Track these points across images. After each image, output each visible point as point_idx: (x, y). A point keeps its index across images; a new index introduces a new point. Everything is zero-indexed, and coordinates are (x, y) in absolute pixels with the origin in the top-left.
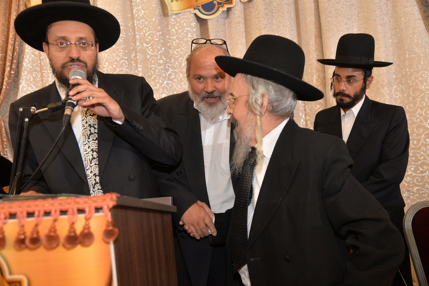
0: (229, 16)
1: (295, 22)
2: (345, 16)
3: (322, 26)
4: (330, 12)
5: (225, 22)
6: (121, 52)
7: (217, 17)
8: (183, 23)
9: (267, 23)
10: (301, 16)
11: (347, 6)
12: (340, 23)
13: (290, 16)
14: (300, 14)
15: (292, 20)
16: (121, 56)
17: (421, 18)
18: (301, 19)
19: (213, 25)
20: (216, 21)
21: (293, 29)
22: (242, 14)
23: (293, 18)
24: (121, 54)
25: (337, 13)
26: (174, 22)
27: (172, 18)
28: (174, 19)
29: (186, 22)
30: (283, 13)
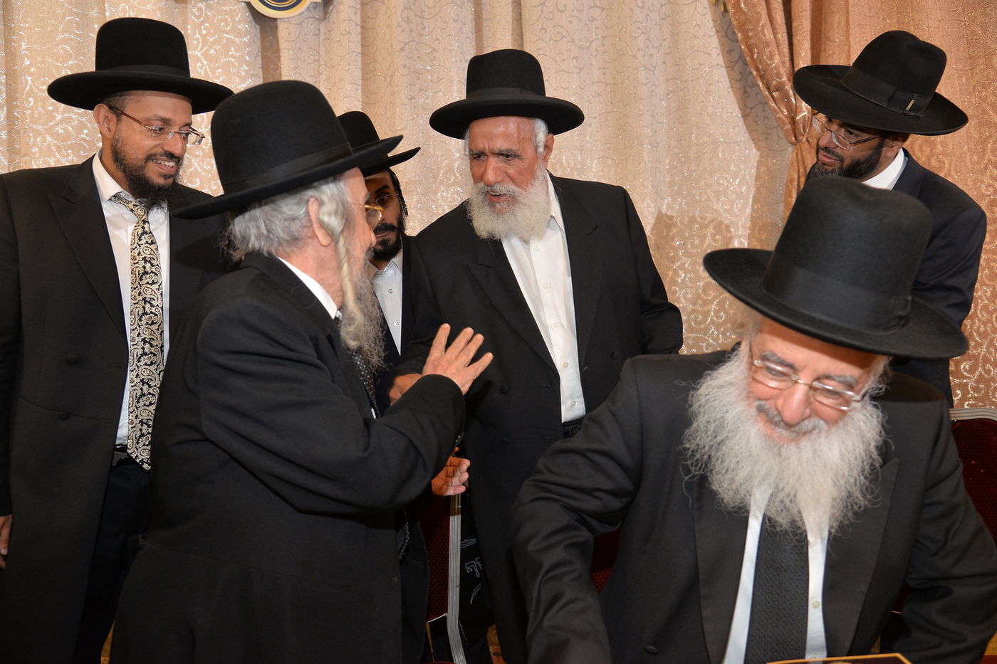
0: (328, 16)
2: (573, 41)
4: (543, 28)
5: (319, 30)
7: (300, 14)
8: (220, 21)
9: (407, 41)
11: (581, 20)
12: (563, 54)
13: (462, 28)
17: (723, 64)
19: (289, 34)
20: (297, 24)
22: (356, 14)
23: (470, 35)
25: (558, 33)
26: (198, 17)
27: (194, 7)
28: (200, 9)
29: (225, 20)
30: (445, 22)
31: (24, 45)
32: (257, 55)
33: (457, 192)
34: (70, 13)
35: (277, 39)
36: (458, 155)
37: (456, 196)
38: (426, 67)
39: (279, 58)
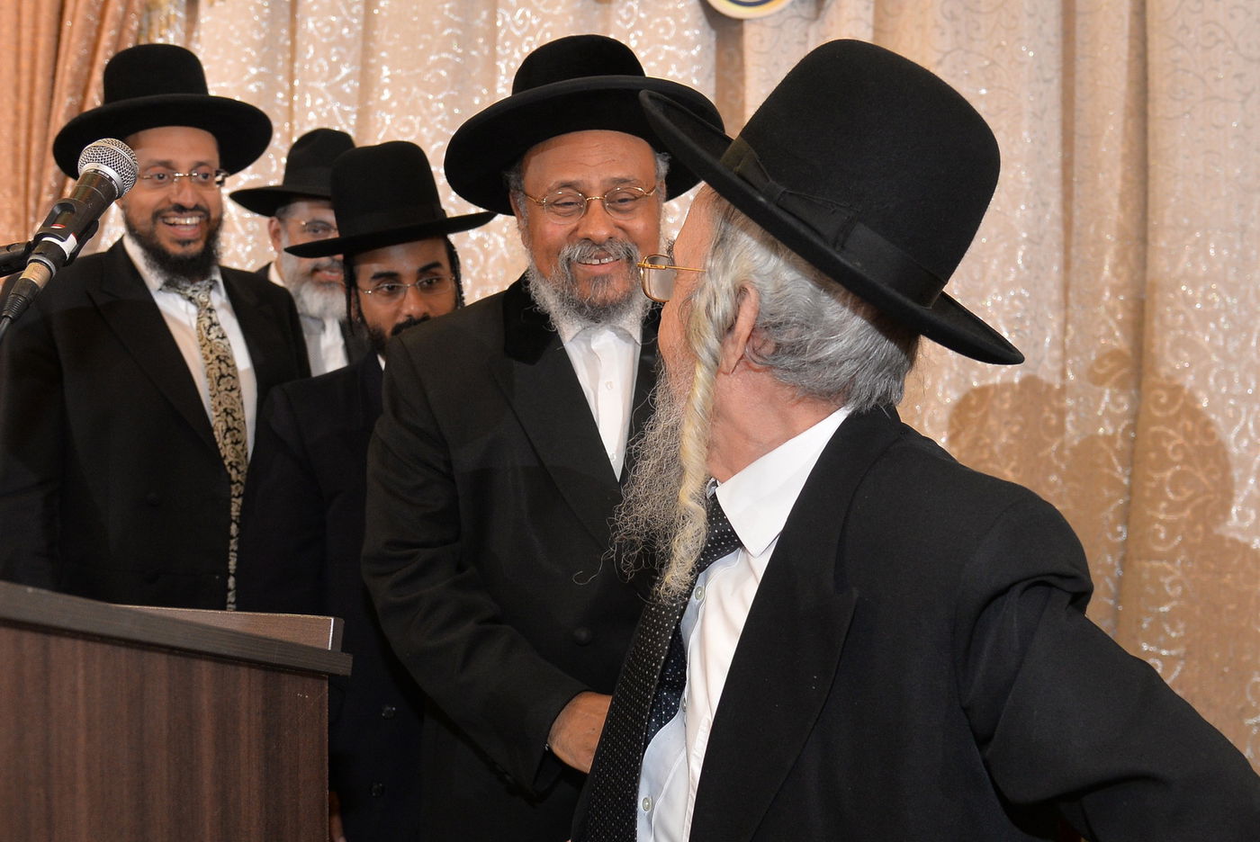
0: (823, 13)
1: (1059, 52)
2: (1236, 48)
3: (1151, 77)
4: (1184, 27)
5: (806, 35)
6: (439, 112)
7: (780, 12)
8: (657, 26)
9: (947, 49)
10: (1081, 34)
11: (1250, 14)
12: (1216, 69)
13: (1040, 28)
14: (1078, 28)
15: (1049, 43)
16: (439, 126)
18: (1078, 45)
19: (762, 41)
20: (774, 27)
21: (1048, 76)
22: (867, 8)
23: (1053, 40)
24: (440, 118)
25: (1211, 34)
26: (627, 22)
27: (622, 7)
28: (630, 10)
29: (666, 25)
30: (1014, 17)
31: (386, 71)
32: (710, 76)
33: (1020, 297)
34: (451, 24)
35: (741, 52)
36: (1024, 235)
37: (1017, 303)
38: (978, 89)
39: (742, 79)
